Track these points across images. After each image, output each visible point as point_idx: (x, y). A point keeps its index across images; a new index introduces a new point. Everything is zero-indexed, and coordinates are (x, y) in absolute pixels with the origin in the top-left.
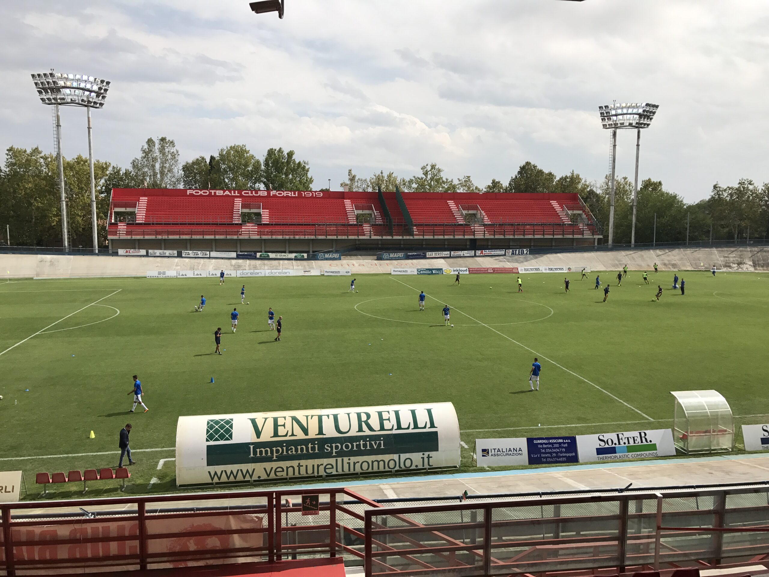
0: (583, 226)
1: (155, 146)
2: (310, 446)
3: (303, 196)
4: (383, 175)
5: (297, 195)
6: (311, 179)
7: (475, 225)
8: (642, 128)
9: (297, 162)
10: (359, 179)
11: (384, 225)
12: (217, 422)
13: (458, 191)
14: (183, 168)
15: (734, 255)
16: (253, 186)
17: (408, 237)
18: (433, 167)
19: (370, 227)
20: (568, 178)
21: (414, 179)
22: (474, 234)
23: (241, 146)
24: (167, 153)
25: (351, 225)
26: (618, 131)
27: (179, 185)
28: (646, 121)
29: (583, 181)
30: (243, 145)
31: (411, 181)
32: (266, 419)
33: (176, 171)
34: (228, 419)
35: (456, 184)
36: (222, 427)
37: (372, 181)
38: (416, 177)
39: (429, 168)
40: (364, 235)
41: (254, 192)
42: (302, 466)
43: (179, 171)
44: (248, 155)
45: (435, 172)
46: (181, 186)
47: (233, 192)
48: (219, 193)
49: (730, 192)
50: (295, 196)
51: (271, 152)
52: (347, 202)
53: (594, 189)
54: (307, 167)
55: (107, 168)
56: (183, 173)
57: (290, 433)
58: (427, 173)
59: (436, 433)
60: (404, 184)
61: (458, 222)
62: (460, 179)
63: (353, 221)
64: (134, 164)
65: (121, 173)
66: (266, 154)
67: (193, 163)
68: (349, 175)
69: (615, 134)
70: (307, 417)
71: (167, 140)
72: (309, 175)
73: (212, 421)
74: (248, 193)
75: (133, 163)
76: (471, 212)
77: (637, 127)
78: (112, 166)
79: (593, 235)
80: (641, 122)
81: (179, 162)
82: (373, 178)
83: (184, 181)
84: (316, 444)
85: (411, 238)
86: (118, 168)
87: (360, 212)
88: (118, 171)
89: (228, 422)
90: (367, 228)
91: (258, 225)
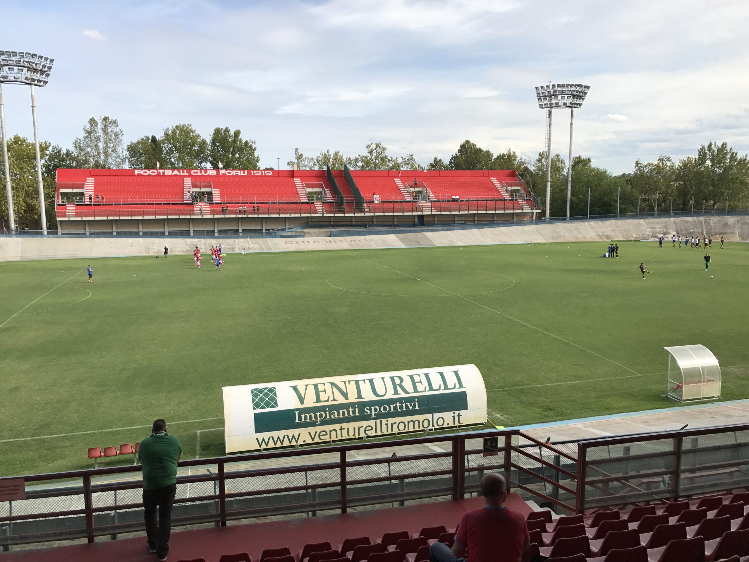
0: (523, 201)
1: (97, 126)
2: (351, 409)
3: (253, 174)
4: (330, 153)
5: (246, 174)
6: (258, 158)
7: (423, 202)
8: (575, 107)
9: (244, 141)
10: (305, 158)
11: (335, 203)
12: (261, 391)
13: (402, 169)
14: (128, 148)
15: (660, 226)
16: (200, 165)
17: (359, 215)
18: (378, 145)
19: (322, 204)
20: (505, 156)
21: (359, 157)
22: (422, 210)
23: (187, 125)
24: (110, 132)
25: (303, 203)
26: (553, 110)
27: (124, 165)
28: (578, 101)
29: (518, 159)
30: (189, 125)
31: (356, 160)
32: (307, 386)
33: (121, 151)
34: (270, 387)
35: (400, 162)
36: (266, 395)
37: (319, 159)
38: (361, 155)
39: (374, 147)
40: (316, 213)
41: (203, 171)
42: (344, 429)
43: (123, 151)
44: (194, 134)
45: (380, 150)
46: (126, 166)
47: (181, 171)
48: (168, 172)
49: (650, 168)
50: (244, 174)
51: (217, 131)
52: (297, 181)
53: (529, 167)
54: (254, 146)
55: (46, 148)
56: (128, 153)
57: (331, 398)
58: (372, 152)
59: (465, 393)
60: (350, 163)
61: (406, 199)
62: (404, 158)
63: (304, 199)
64: (77, 145)
65: (62, 152)
66: (212, 133)
67: (138, 143)
68: (296, 154)
69: (550, 113)
70: (345, 382)
71: (110, 120)
72: (256, 155)
73: (255, 390)
74: (197, 173)
75: (75, 143)
76: (417, 189)
77: (570, 107)
78: (52, 145)
79: (532, 209)
80: (574, 102)
81: (123, 142)
82: (319, 157)
83: (129, 161)
84: (356, 408)
85: (363, 215)
86: (59, 149)
87: (310, 190)
88: (59, 152)
89: (272, 390)
90: (318, 205)
91: (210, 204)
